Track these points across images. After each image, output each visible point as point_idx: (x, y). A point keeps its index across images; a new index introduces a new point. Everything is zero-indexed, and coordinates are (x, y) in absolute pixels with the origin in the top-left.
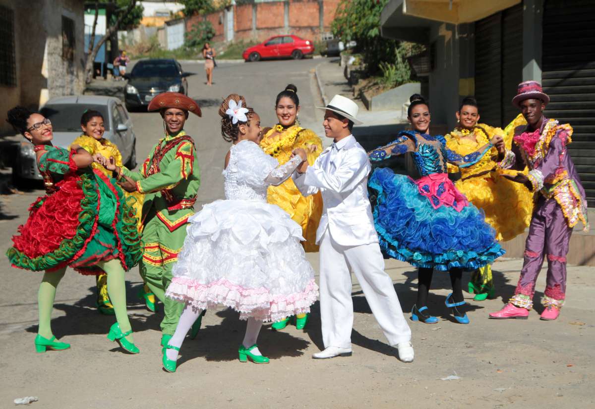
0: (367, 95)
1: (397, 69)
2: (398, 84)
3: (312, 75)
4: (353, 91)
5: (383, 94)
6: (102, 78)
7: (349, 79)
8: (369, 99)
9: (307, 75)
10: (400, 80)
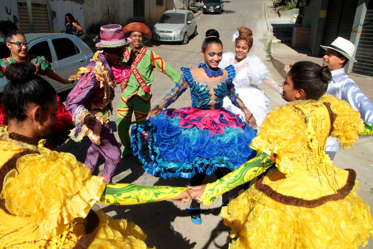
0: (280, 12)
1: (291, 3)
2: (291, 8)
3: (263, 4)
4: (276, 10)
5: (285, 12)
6: (200, 2)
7: (275, 6)
8: (280, 13)
9: (262, 4)
10: (292, 7)
